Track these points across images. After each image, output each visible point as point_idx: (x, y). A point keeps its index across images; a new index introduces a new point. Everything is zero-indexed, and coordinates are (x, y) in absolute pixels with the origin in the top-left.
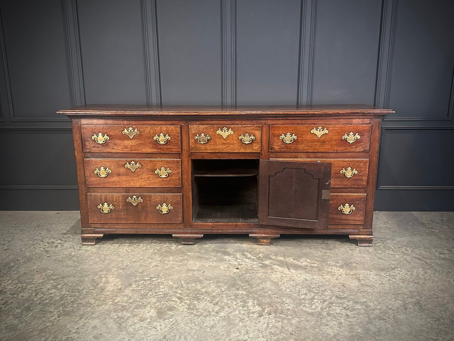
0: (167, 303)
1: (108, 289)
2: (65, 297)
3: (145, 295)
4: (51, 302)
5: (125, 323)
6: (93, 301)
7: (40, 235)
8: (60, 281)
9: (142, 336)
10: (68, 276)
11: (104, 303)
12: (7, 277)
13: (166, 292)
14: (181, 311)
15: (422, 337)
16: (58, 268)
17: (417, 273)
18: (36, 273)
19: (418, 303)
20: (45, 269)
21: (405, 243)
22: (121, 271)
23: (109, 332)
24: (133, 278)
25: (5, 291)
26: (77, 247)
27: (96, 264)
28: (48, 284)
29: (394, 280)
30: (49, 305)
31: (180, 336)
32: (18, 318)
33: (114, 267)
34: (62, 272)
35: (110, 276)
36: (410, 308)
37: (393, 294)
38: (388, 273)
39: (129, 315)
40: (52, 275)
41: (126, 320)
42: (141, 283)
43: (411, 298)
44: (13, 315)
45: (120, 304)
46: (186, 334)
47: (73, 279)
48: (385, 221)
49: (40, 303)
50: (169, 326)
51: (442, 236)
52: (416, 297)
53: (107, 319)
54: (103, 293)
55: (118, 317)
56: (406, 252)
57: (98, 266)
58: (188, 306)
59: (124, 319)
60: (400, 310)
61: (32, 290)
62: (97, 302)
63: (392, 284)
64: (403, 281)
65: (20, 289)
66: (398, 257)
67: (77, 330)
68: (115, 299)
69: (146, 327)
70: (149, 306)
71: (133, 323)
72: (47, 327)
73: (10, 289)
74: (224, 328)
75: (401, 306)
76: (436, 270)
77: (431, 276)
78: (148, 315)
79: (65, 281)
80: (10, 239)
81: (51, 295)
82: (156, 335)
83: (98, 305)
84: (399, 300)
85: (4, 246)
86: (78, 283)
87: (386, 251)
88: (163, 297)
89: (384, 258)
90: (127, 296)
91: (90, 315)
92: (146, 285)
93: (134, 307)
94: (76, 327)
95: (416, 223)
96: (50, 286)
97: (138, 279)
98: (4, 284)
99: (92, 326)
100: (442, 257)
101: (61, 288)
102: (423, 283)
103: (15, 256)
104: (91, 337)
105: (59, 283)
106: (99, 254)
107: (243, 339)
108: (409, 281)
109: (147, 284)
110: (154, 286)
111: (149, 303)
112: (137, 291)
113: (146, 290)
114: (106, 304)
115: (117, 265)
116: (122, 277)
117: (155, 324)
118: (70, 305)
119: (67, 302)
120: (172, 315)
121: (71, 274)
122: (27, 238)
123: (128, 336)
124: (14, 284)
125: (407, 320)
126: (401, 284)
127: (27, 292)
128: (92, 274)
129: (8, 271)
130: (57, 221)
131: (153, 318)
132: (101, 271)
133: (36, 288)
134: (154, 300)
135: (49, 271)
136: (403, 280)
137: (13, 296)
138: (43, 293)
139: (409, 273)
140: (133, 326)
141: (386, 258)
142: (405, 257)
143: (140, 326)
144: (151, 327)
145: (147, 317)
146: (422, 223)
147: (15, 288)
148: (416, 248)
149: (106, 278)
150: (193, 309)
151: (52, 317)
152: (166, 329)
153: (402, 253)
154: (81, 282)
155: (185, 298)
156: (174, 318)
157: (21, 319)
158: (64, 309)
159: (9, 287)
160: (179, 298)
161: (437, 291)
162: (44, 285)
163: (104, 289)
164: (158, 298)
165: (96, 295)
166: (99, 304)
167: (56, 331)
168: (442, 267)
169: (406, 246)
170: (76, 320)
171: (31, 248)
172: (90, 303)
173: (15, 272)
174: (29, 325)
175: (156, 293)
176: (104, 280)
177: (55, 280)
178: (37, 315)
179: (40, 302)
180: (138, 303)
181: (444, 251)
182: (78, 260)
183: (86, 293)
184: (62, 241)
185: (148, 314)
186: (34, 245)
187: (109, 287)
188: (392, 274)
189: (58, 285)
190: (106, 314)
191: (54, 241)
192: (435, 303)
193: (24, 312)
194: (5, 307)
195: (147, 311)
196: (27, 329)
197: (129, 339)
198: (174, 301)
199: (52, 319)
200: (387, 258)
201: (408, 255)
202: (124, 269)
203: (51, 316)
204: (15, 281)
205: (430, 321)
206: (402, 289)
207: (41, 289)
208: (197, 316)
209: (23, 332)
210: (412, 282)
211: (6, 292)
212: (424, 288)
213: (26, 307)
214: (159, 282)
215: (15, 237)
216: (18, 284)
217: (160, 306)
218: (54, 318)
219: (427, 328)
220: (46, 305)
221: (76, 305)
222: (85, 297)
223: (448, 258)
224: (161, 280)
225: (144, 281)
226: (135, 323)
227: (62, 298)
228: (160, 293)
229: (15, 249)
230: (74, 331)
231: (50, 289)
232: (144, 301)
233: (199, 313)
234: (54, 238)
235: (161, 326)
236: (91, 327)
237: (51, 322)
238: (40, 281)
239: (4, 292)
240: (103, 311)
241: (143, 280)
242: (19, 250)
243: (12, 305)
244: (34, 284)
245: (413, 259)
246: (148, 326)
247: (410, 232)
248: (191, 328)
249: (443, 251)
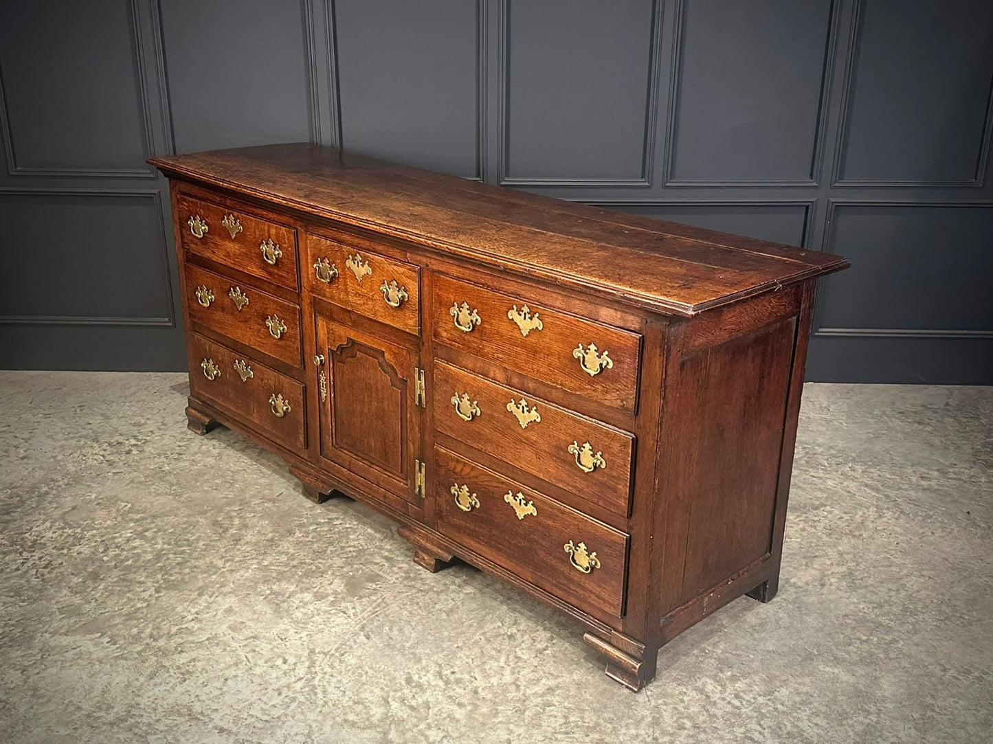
0: (364, 568)
1: (247, 540)
2: (164, 554)
3: (321, 552)
4: (137, 564)
5: (286, 603)
6: (220, 562)
7: (89, 426)
8: (150, 524)
9: (320, 627)
10: (164, 515)
11: (243, 566)
12: (39, 514)
13: (360, 548)
14: (392, 582)
15: (842, 636)
16: (140, 497)
17: (861, 517)
18: (97, 506)
19: (850, 574)
20: (114, 500)
21: (853, 455)
22: (270, 505)
23: (258, 619)
24: (296, 518)
25: (42, 541)
26: (172, 454)
27: (216, 489)
28: (124, 528)
29: (813, 530)
30: (135, 570)
31: (392, 627)
32: (80, 593)
33: (254, 496)
34: (149, 506)
35: (248, 515)
36: (831, 585)
37: (805, 557)
38: (805, 515)
39: (292, 588)
40: (130, 510)
41: (289, 597)
42: (311, 528)
43: (838, 565)
44: (69, 588)
45: (273, 568)
46: (403, 623)
47: (175, 520)
48: (824, 405)
49: (116, 567)
50: (370, 608)
51: (937, 442)
52: (849, 564)
53: (252, 596)
54: (238, 547)
55: (272, 593)
56: (851, 473)
57: (222, 493)
58: (405, 573)
59: (283, 595)
60: (811, 586)
61: (96, 542)
62: (229, 564)
63: (806, 538)
64: (831, 532)
65: (71, 539)
66: (831, 484)
67: (196, 616)
68: (262, 559)
69: (326, 612)
70: (330, 573)
71: (301, 604)
72: (139, 609)
73: (52, 538)
74: (473, 613)
75: (815, 580)
76: (902, 512)
77: (889, 523)
78: (329, 590)
79: (160, 523)
80: (26, 436)
81: (135, 552)
82: (346, 624)
83: (232, 571)
84: (813, 568)
85: (18, 450)
86: (186, 528)
87: (810, 470)
88: (356, 557)
89: (801, 485)
90: (287, 554)
91: (218, 588)
92: (322, 534)
93: (300, 574)
94: (193, 611)
95: (889, 409)
96: (131, 533)
97: (305, 521)
98: (37, 529)
99: (224, 608)
100: (922, 486)
101: (154, 538)
102: (870, 537)
103: (46, 472)
104: (224, 627)
105: (148, 527)
106: (220, 469)
107: (506, 633)
108: (842, 533)
109: (324, 531)
110: (337, 536)
111: (330, 567)
112: (305, 543)
113: (322, 542)
114: (248, 569)
115: (259, 492)
116: (273, 518)
117: (343, 604)
118: (177, 570)
119: (170, 564)
120: (374, 589)
121: (168, 508)
122: (64, 434)
123: (294, 626)
124: (58, 529)
125: (819, 605)
126: (825, 538)
127: (87, 544)
128: (212, 510)
129: (38, 503)
130: (121, 397)
131: (339, 594)
132: (229, 504)
133: (103, 536)
134: (339, 562)
135: (123, 504)
136: (830, 529)
137: (61, 552)
138: (117, 547)
139: (846, 517)
140: (302, 609)
141: (805, 486)
142: (846, 483)
143: (314, 608)
144: (337, 610)
145: (327, 592)
146: (901, 411)
147: (61, 536)
148: (874, 466)
149: (240, 518)
150: (414, 579)
151: (144, 591)
152: (366, 614)
153: (842, 474)
154: (191, 525)
155: (399, 559)
156: (379, 595)
157: (86, 594)
158: (166, 577)
159: (49, 534)
160: (387, 559)
161: (893, 552)
162: (117, 531)
163: (240, 540)
164: (347, 558)
165: (224, 550)
166: (233, 569)
167: (157, 618)
168: (917, 506)
169: (854, 460)
170: (192, 597)
171: (76, 455)
172: (215, 567)
173: (55, 505)
174: (104, 605)
175: (343, 548)
176: (237, 521)
177: (138, 521)
178: (114, 588)
179: (115, 564)
180: (309, 567)
181: (930, 472)
182: (178, 481)
183: (204, 547)
184: (138, 440)
185: (328, 588)
186: (80, 448)
187: (249, 536)
188: (811, 517)
189: (147, 531)
190: (249, 587)
191: (121, 441)
192: (883, 576)
193: (89, 583)
194: (49, 573)
195: (327, 582)
196: (101, 614)
197: (296, 631)
198: (378, 564)
199: (146, 595)
200: (809, 486)
201: (854, 479)
202: (274, 501)
203: (142, 589)
204: (57, 523)
205: (863, 608)
206: (824, 548)
207: (114, 538)
208: (422, 591)
209: (95, 619)
210: (848, 534)
211: (45, 544)
212: (869, 547)
213: (91, 572)
214: (348, 528)
215: (37, 431)
216: (66, 528)
217: (351, 573)
218: (148, 593)
219: (855, 620)
220: (127, 568)
221: (187, 570)
222: (203, 555)
223: (936, 487)
224: (350, 524)
225: (317, 525)
226: (306, 604)
227: (158, 557)
228: (350, 549)
229: (42, 457)
230: (190, 617)
231: (132, 538)
232: (320, 563)
233: (426, 587)
234: (121, 435)
235: (354, 608)
236: (222, 610)
237: (145, 600)
238: (109, 522)
239: (41, 543)
240: (242, 582)
241: (314, 523)
242: (52, 460)
243: (62, 569)
244: (98, 529)
245: (863, 488)
246: (330, 608)
247: (870, 431)
248: (411, 613)
249: (927, 474)
